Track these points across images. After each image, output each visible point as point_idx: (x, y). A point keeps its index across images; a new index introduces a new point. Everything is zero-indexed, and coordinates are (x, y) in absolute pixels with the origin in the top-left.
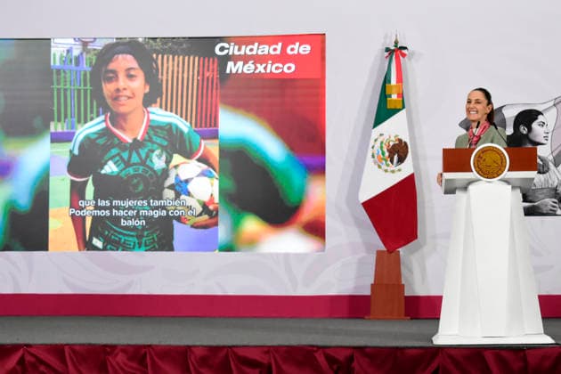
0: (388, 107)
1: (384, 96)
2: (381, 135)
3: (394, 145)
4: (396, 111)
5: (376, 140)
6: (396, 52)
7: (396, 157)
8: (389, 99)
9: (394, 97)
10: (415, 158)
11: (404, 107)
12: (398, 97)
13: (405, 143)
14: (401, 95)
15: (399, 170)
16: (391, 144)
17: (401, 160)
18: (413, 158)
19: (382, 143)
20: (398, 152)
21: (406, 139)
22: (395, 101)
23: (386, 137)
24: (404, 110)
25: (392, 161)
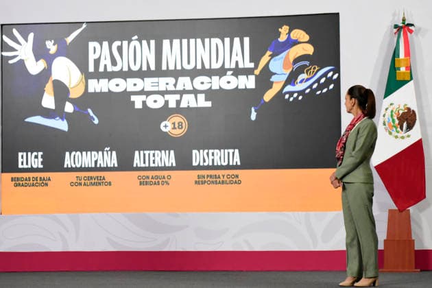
0: (397, 79)
1: (393, 68)
2: (391, 104)
3: (404, 113)
4: (404, 82)
5: (386, 109)
6: (404, 28)
7: (405, 125)
8: (397, 71)
9: (403, 69)
10: (423, 125)
11: (411, 79)
12: (406, 70)
13: (413, 111)
14: (409, 68)
15: (409, 136)
16: (401, 112)
17: (410, 127)
18: (421, 125)
19: (392, 111)
20: (407, 120)
21: (414, 107)
22: (404, 73)
23: (396, 106)
24: (412, 81)
25: (402, 128)
